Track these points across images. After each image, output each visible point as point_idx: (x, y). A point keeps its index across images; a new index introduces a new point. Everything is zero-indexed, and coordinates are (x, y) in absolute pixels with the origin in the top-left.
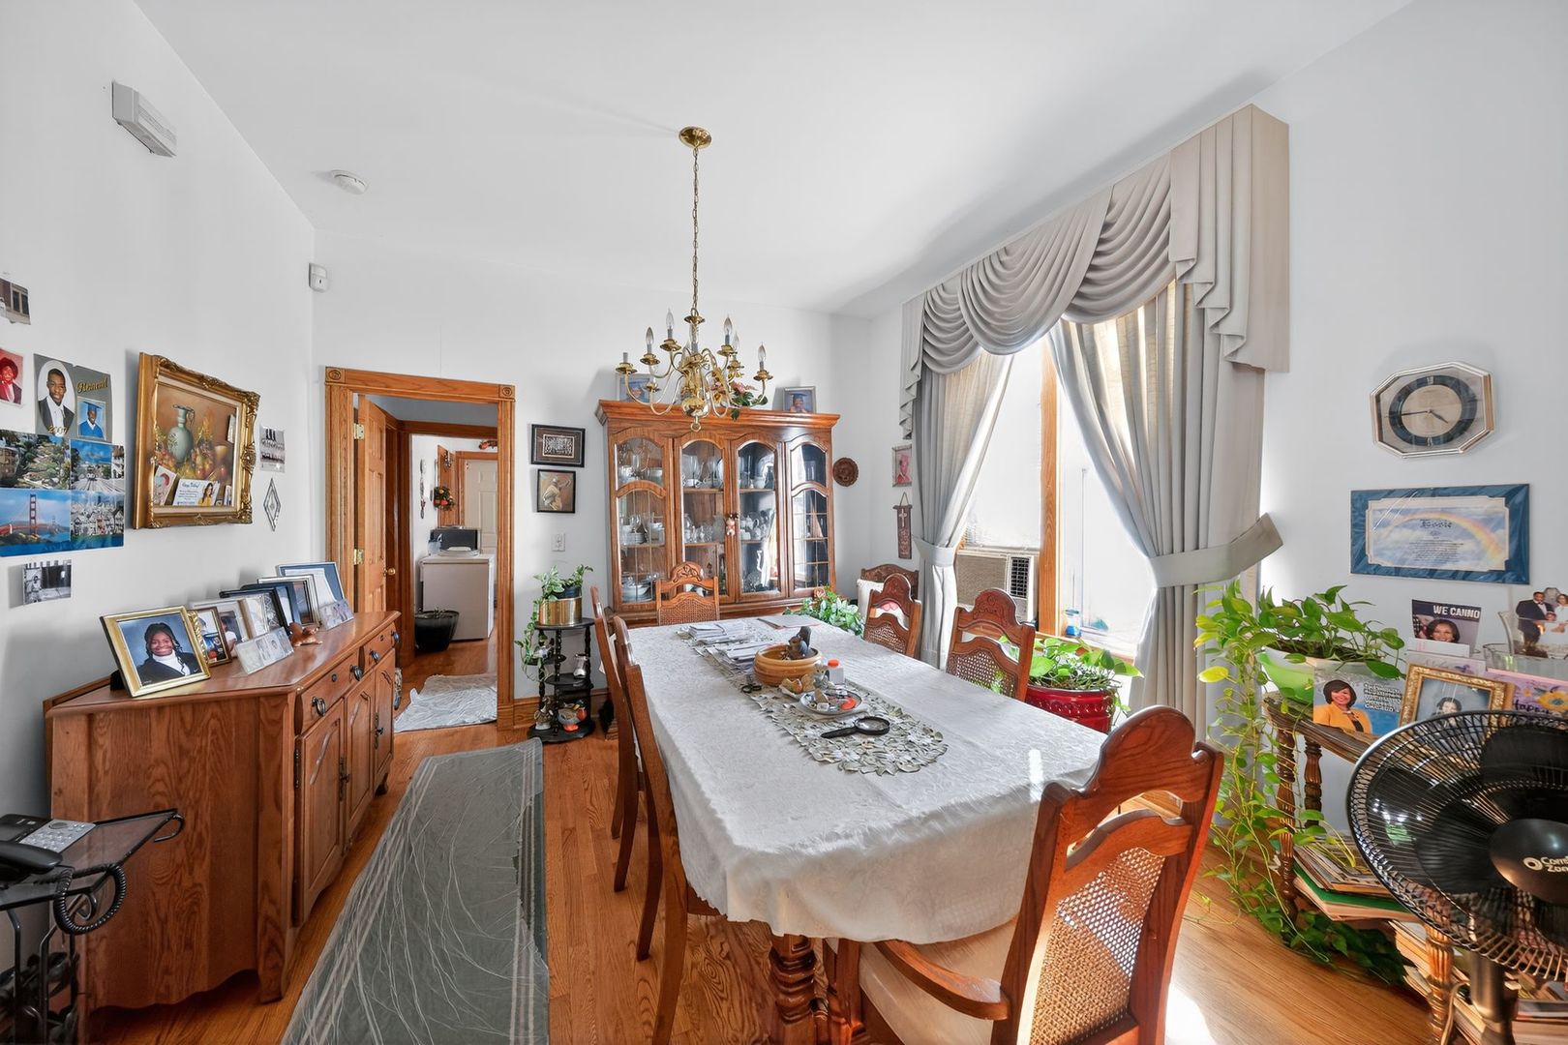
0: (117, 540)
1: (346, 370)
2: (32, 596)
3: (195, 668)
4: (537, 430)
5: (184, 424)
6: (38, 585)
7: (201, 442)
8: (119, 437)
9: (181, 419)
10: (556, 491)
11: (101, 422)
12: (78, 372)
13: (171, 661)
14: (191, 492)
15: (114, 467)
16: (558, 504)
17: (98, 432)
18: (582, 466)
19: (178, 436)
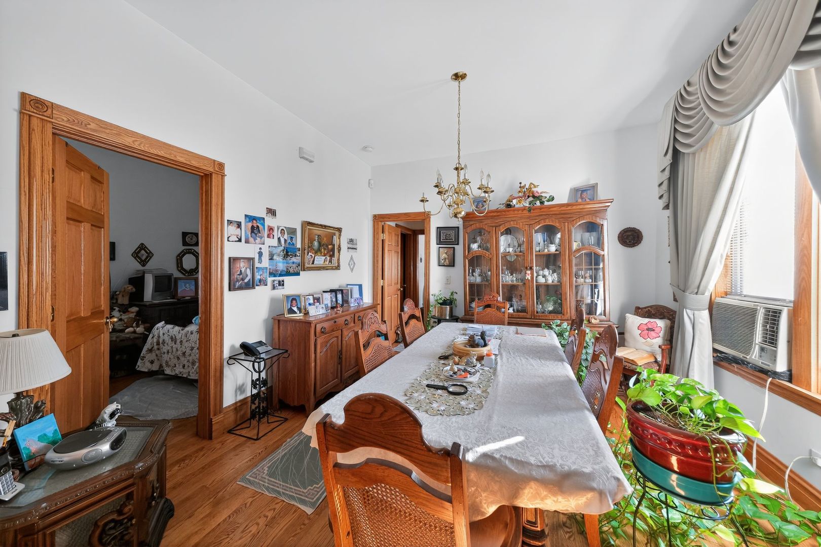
0: (298, 274)
1: (378, 215)
2: (276, 288)
3: (300, 312)
4: (439, 229)
5: (318, 240)
6: (277, 285)
7: (323, 245)
8: (299, 245)
9: (317, 239)
10: (446, 256)
11: (294, 242)
12: (288, 229)
13: (295, 309)
14: (320, 260)
15: (297, 254)
16: (447, 262)
17: (293, 244)
18: (458, 244)
19: (316, 244)
